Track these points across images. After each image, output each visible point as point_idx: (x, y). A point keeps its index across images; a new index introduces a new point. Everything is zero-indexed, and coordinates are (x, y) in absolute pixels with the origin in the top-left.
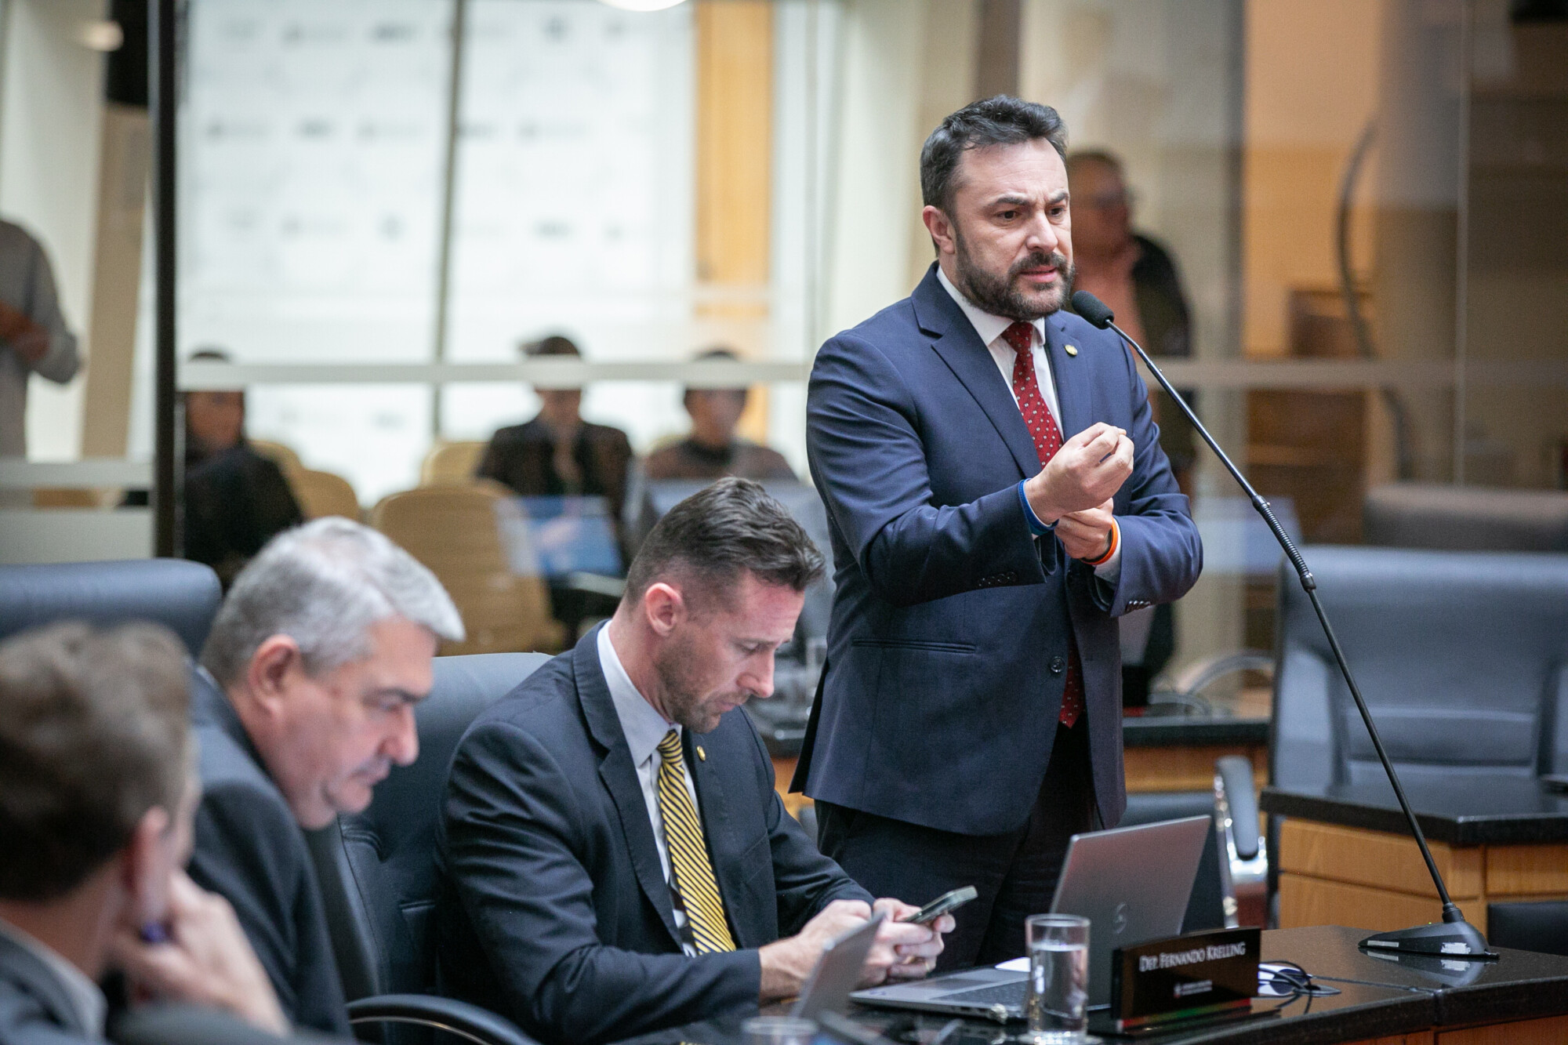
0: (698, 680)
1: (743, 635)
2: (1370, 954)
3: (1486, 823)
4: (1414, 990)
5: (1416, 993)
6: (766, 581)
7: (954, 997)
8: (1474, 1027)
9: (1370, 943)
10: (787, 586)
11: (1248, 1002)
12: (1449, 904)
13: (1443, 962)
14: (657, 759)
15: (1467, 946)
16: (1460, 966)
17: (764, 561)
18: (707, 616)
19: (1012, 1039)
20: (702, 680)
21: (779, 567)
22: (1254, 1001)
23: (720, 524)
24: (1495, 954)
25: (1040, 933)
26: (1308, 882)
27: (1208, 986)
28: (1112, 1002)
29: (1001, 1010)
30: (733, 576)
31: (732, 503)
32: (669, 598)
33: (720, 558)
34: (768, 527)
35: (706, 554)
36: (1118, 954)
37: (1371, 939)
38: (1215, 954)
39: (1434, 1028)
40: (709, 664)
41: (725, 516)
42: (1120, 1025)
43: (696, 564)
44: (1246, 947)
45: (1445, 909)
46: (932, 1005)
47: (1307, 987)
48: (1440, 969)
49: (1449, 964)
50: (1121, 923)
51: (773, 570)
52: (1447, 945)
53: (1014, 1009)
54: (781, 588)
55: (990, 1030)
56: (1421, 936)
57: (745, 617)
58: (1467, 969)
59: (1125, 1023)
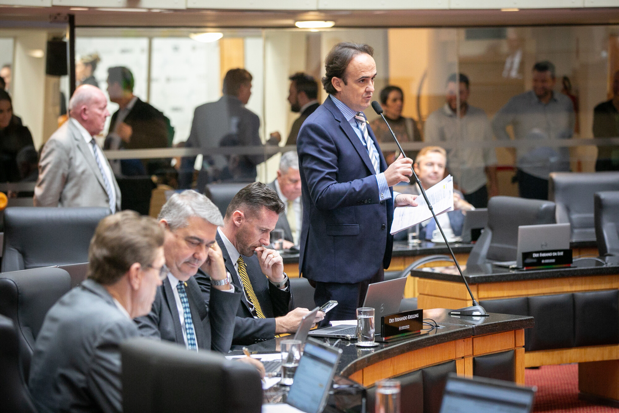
0: (248, 240)
1: (261, 226)
2: (452, 316)
3: (478, 277)
4: (466, 326)
5: (467, 327)
6: (269, 209)
7: (334, 333)
8: (484, 336)
9: (452, 313)
10: (275, 212)
11: (420, 331)
12: (474, 301)
13: (473, 317)
14: (237, 264)
15: (480, 312)
16: (478, 318)
17: (268, 203)
18: (251, 220)
19: (352, 344)
20: (249, 240)
21: (273, 205)
22: (421, 331)
23: (255, 193)
24: (488, 315)
25: (360, 313)
26: (426, 297)
27: (408, 327)
28: (381, 333)
29: (349, 336)
30: (259, 208)
31: (258, 187)
32: (240, 215)
33: (255, 202)
34: (269, 194)
35: (251, 201)
36: (383, 318)
37: (452, 312)
38: (410, 317)
39: (473, 337)
40: (251, 234)
41: (257, 191)
42: (384, 339)
43: (248, 204)
44: (419, 315)
45: (473, 302)
46: (328, 335)
47: (436, 326)
48: (472, 320)
49: (475, 318)
50: (383, 309)
51: (271, 206)
52: (474, 312)
53: (353, 335)
54: (273, 212)
55: (346, 342)
56: (467, 310)
57: (263, 220)
58: (480, 319)
59: (385, 339)
